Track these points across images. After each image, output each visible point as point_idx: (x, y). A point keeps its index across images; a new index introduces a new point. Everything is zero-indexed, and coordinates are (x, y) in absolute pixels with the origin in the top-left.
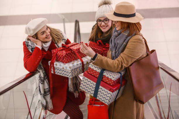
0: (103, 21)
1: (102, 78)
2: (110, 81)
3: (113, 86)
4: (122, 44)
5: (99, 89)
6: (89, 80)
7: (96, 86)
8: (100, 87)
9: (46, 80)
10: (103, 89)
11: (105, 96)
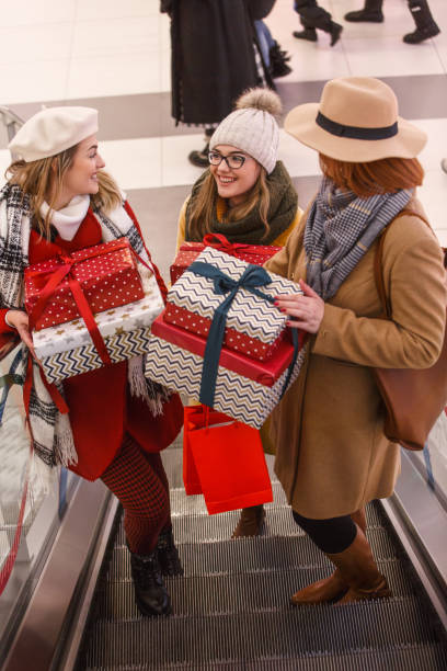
0: (225, 158)
1: (225, 337)
2: (254, 346)
3: (266, 363)
4: (353, 247)
5: (219, 378)
7: (204, 368)
10: (233, 375)
11: (245, 401)
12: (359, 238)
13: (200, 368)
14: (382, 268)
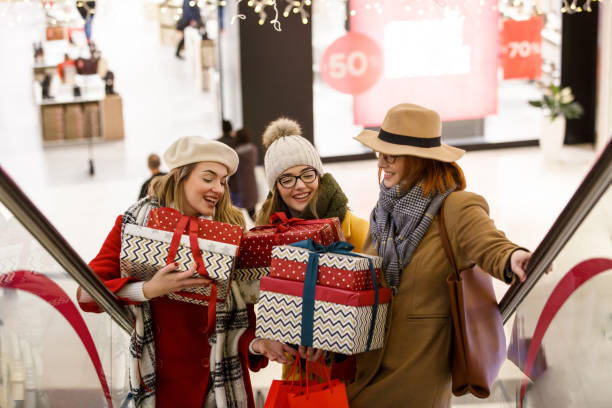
0: (299, 177)
1: (319, 276)
2: (342, 277)
4: (422, 218)
5: (315, 313)
6: (279, 296)
7: (303, 308)
8: (318, 304)
9: (151, 345)
11: (338, 327)
12: (426, 211)
13: (300, 310)
14: (449, 241)
